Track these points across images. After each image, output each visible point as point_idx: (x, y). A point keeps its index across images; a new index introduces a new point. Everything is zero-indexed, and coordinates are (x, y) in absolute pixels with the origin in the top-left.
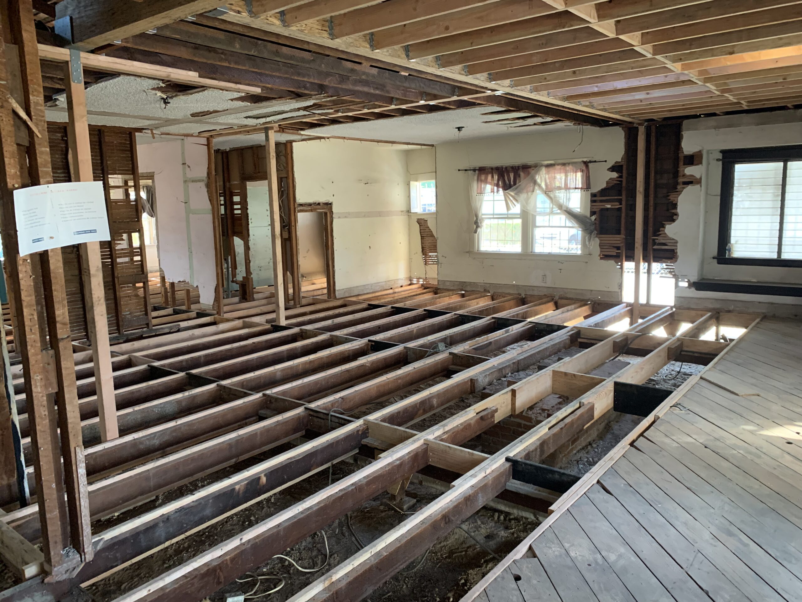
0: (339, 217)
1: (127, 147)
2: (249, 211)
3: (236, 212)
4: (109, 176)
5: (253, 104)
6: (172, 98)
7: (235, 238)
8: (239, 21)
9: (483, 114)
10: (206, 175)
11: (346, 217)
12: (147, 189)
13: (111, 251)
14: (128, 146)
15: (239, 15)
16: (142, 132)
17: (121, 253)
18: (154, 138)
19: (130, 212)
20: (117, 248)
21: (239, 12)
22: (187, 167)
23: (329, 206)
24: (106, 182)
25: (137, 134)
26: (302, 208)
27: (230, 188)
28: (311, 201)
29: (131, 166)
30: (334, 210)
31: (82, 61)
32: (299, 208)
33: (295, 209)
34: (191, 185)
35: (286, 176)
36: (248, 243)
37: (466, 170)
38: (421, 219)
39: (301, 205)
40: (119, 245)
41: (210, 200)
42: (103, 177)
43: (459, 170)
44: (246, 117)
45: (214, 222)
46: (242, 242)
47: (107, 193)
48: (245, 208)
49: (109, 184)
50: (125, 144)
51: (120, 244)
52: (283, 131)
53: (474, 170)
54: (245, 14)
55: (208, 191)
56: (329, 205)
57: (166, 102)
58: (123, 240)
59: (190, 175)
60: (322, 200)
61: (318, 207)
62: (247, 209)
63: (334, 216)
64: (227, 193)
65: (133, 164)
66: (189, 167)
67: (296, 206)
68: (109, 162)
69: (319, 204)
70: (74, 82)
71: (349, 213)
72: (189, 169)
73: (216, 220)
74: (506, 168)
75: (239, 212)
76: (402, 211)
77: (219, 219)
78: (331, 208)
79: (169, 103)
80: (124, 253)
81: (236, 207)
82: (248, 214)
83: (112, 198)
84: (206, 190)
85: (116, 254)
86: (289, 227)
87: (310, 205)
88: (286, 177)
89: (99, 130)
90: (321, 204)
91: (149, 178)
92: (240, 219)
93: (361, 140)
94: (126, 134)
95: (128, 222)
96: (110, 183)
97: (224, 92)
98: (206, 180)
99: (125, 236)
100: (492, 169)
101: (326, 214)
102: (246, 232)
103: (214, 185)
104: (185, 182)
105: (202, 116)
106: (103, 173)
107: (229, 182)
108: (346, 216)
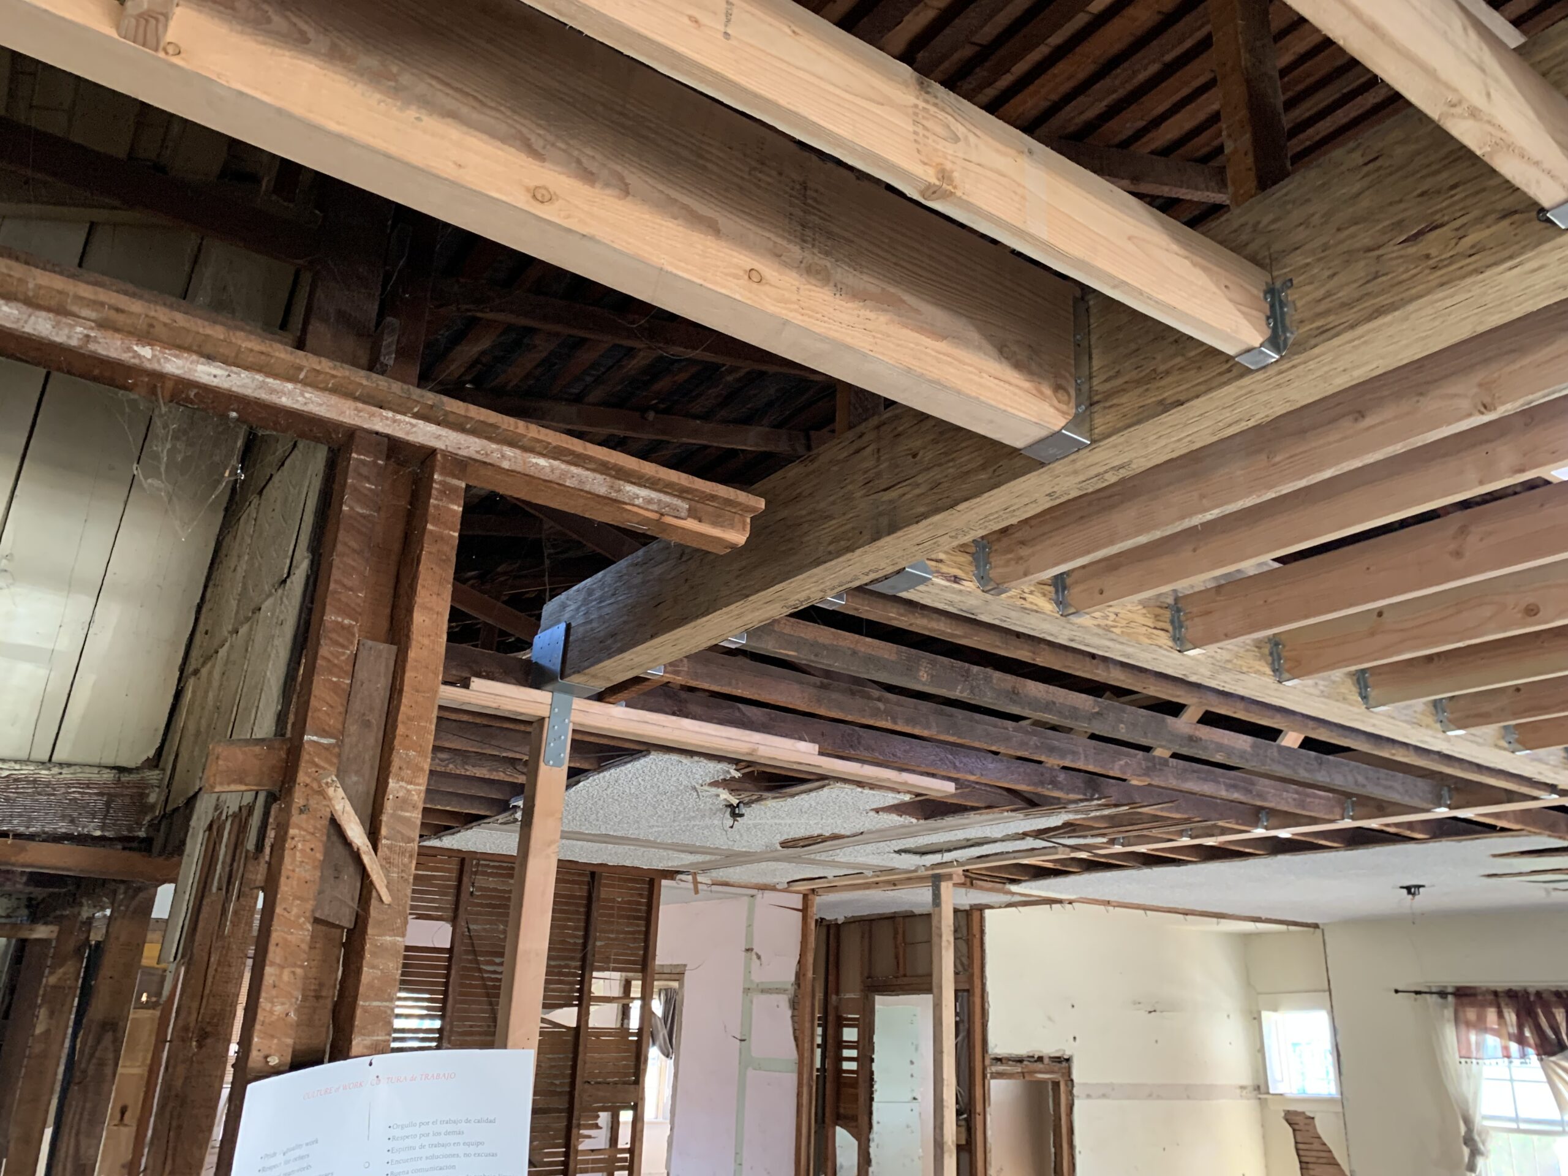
0: (1089, 1096)
1: (639, 911)
2: (875, 1067)
3: (847, 1066)
4: (595, 974)
5: (922, 822)
6: (748, 804)
7: (838, 1129)
8: (951, 603)
9: (1495, 856)
10: (793, 978)
11: (1104, 1096)
12: (666, 995)
13: (567, 1154)
14: (644, 908)
15: (955, 586)
16: (673, 879)
17: (586, 1162)
18: (697, 892)
19: (624, 1058)
20: (581, 1147)
21: (956, 579)
22: (754, 957)
23: (1064, 1064)
24: (586, 988)
25: (664, 882)
26: (1000, 1068)
27: (837, 1008)
28: (1021, 1051)
29: (641, 952)
30: (1076, 1076)
31: (572, 719)
32: (994, 1069)
33: (984, 1069)
34: (759, 1000)
35: (967, 987)
36: (869, 1147)
37: (1417, 993)
38: (1296, 1113)
39: (998, 1060)
40: (587, 1140)
41: (796, 1039)
42: (582, 976)
43: (1397, 991)
44: (899, 852)
45: (799, 1095)
46: (856, 1143)
47: (583, 1012)
48: (866, 1058)
49: (590, 992)
50: (639, 903)
51: (589, 1137)
52: (972, 884)
53: (1442, 994)
54: (970, 586)
55: (793, 1016)
56: (1063, 1062)
57: (735, 812)
58: (597, 1127)
59: (761, 975)
60: (1049, 1049)
61: (1039, 1066)
62: (872, 1060)
63: (1075, 1091)
64: (831, 1018)
65: (646, 949)
66: (759, 957)
67: (987, 1062)
68: (598, 943)
69: (1040, 1059)
70: (547, 764)
71: (1112, 1086)
72: (758, 962)
73: (805, 1090)
74: (1538, 994)
75: (853, 1066)
76: (1242, 1088)
77: (810, 1087)
78: (1069, 1072)
79: (742, 815)
80: (594, 1161)
81: (846, 1053)
82: (872, 1073)
83: (590, 1025)
84: (789, 1013)
85: (577, 1162)
86: (970, 1115)
87: (1020, 1060)
88: (968, 991)
89: (593, 874)
90: (1046, 1061)
91: (673, 977)
92: (854, 1084)
93: (1145, 908)
94: (643, 882)
95: (615, 1083)
96: (593, 989)
97: (867, 791)
98: (791, 989)
99: (604, 1118)
100: (1496, 993)
101: (1056, 1085)
102: (866, 1118)
103: (808, 1003)
104: (747, 990)
105: (803, 846)
106: (583, 968)
107: (837, 993)
108: (1106, 1092)
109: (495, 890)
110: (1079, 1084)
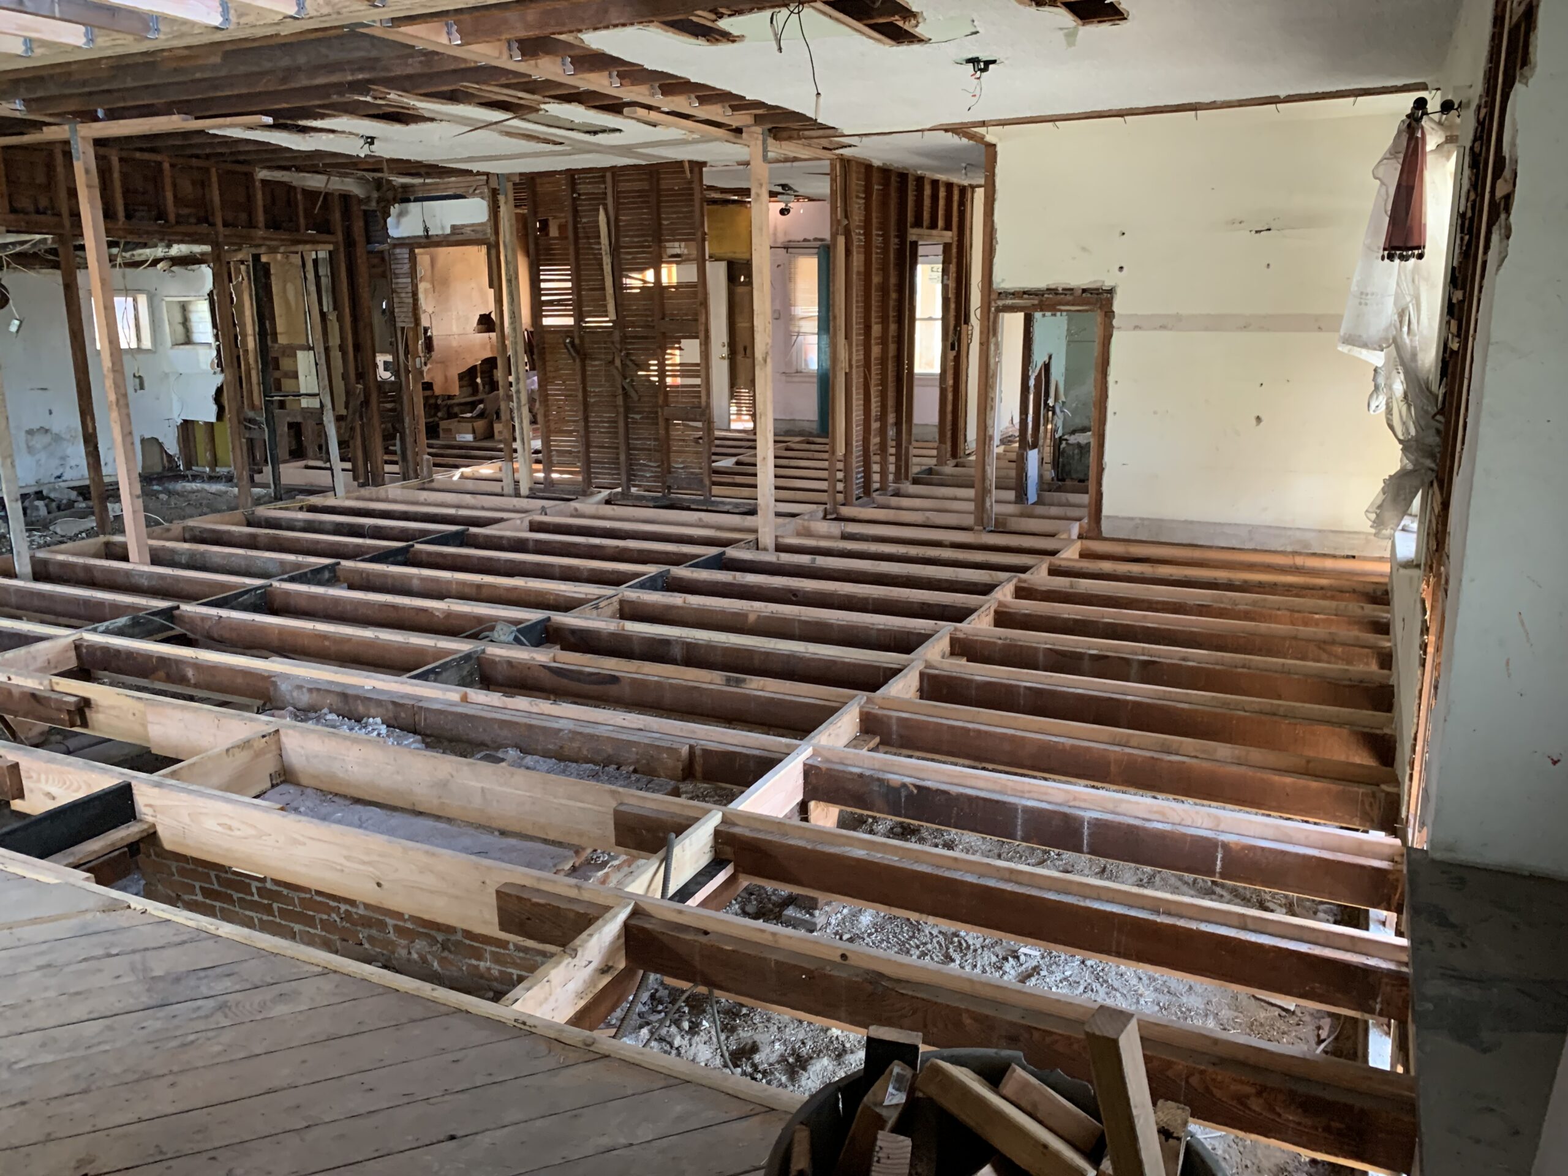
4: (667, 245)
11: (1164, 327)
20: (669, 361)
23: (1105, 296)
26: (1016, 301)
30: (1117, 307)
32: (1000, 303)
39: (1012, 294)
40: (676, 357)
51: (678, 355)
56: (1101, 294)
58: (684, 348)
63: (1115, 322)
65: (696, 223)
67: (993, 296)
68: (665, 224)
69: (1070, 290)
71: (1178, 318)
80: (685, 370)
85: (665, 371)
87: (1036, 293)
89: (651, 172)
90: (1076, 293)
106: (652, 241)
108: (1166, 323)
109: (593, 193)
110: (1121, 315)
